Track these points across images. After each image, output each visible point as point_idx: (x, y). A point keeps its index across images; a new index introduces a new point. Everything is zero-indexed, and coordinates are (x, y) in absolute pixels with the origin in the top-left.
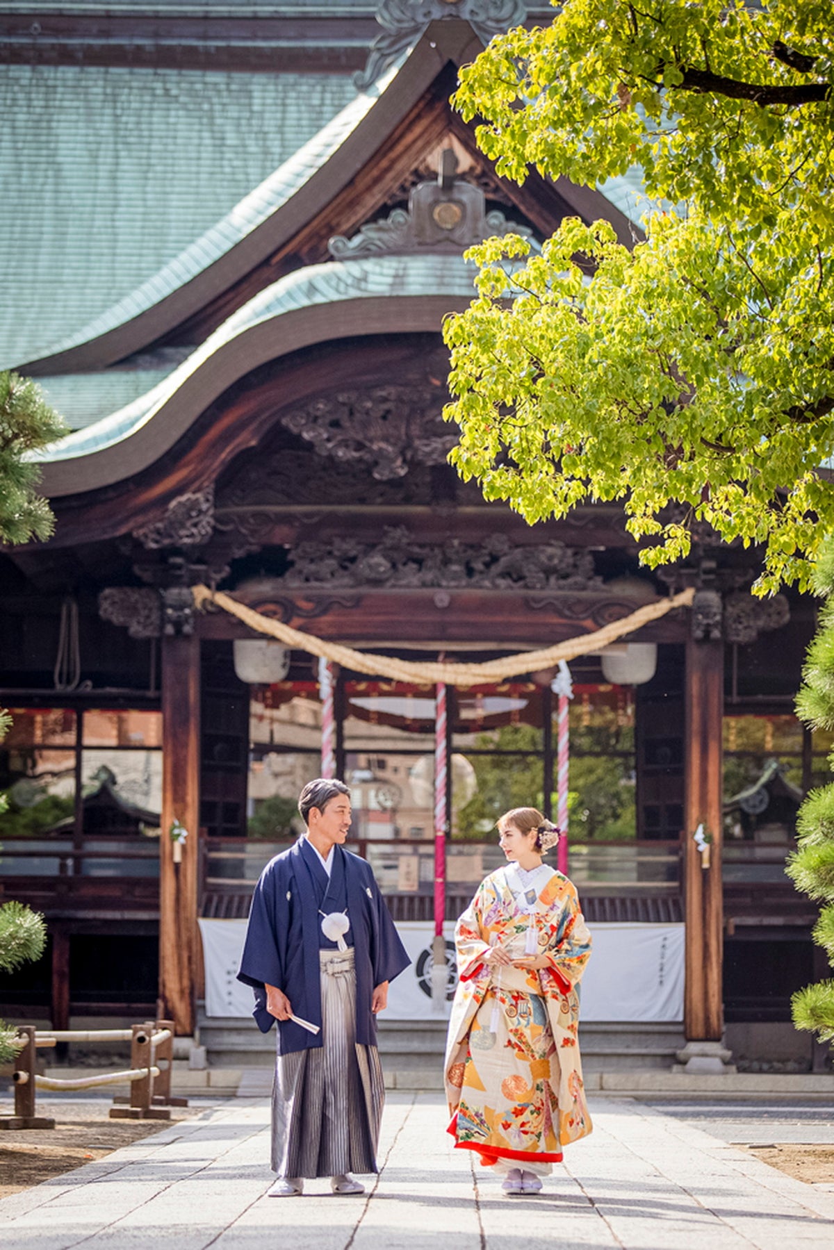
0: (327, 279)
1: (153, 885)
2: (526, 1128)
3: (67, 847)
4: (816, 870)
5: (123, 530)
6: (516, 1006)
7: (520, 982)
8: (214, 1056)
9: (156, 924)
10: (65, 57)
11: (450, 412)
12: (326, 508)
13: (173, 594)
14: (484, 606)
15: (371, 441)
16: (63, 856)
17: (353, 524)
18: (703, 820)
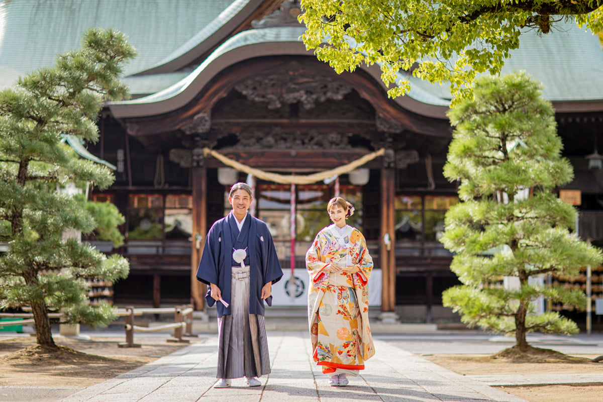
0: (252, 35)
1: (189, 257)
2: (350, 354)
3: (159, 244)
4: (453, 239)
5: (177, 127)
6: (341, 294)
7: (343, 282)
9: (190, 272)
12: (251, 120)
13: (196, 151)
14: (308, 155)
15: (268, 94)
16: (158, 247)
17: (261, 126)
18: (388, 232)
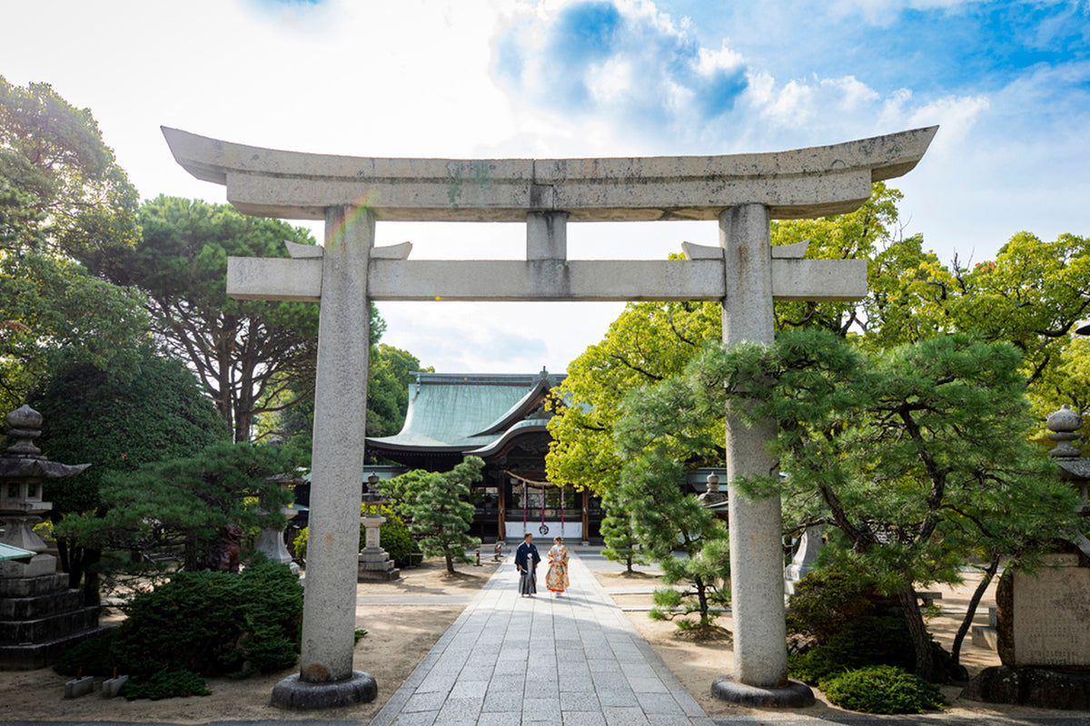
0: (525, 423)
1: (497, 516)
7: (558, 564)
8: (507, 544)
10: (483, 384)
11: (546, 471)
12: (524, 458)
13: (501, 471)
15: (531, 448)
17: (529, 460)
